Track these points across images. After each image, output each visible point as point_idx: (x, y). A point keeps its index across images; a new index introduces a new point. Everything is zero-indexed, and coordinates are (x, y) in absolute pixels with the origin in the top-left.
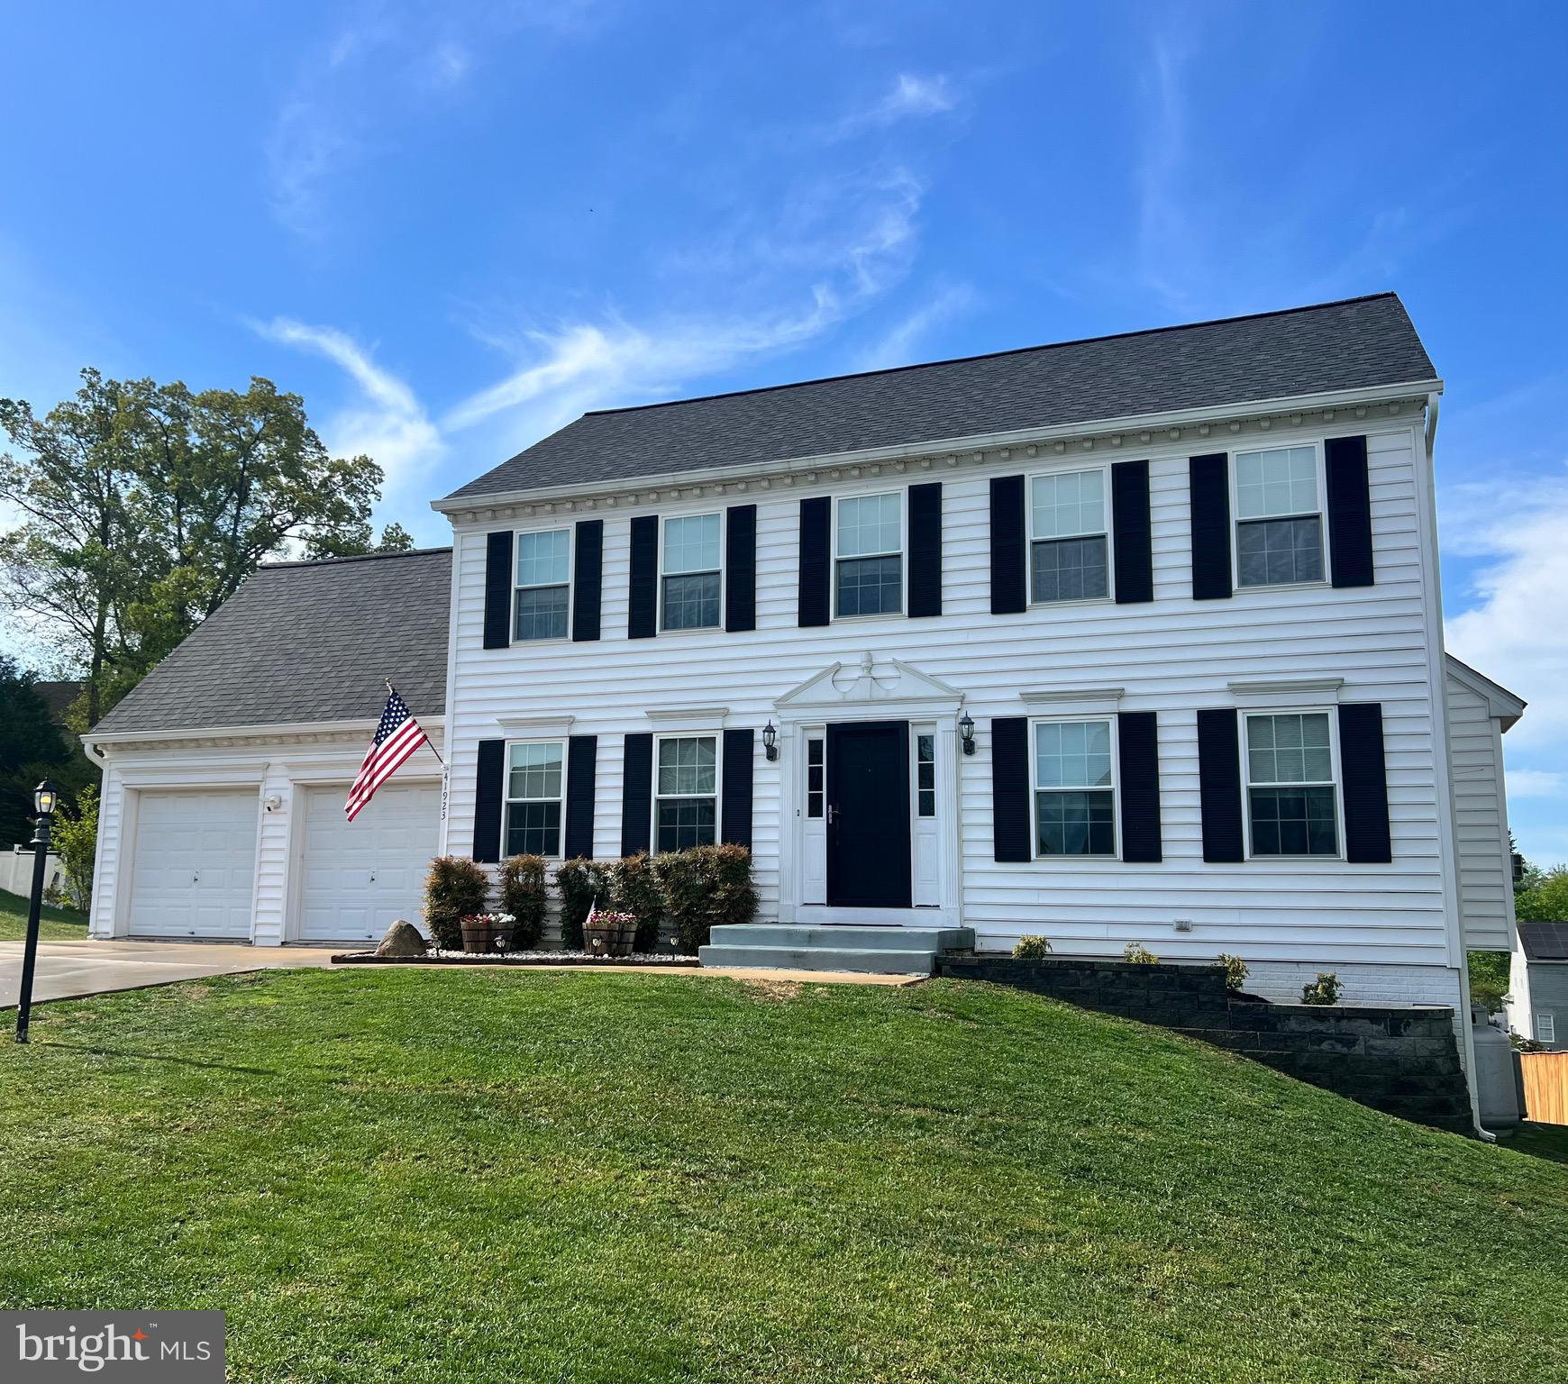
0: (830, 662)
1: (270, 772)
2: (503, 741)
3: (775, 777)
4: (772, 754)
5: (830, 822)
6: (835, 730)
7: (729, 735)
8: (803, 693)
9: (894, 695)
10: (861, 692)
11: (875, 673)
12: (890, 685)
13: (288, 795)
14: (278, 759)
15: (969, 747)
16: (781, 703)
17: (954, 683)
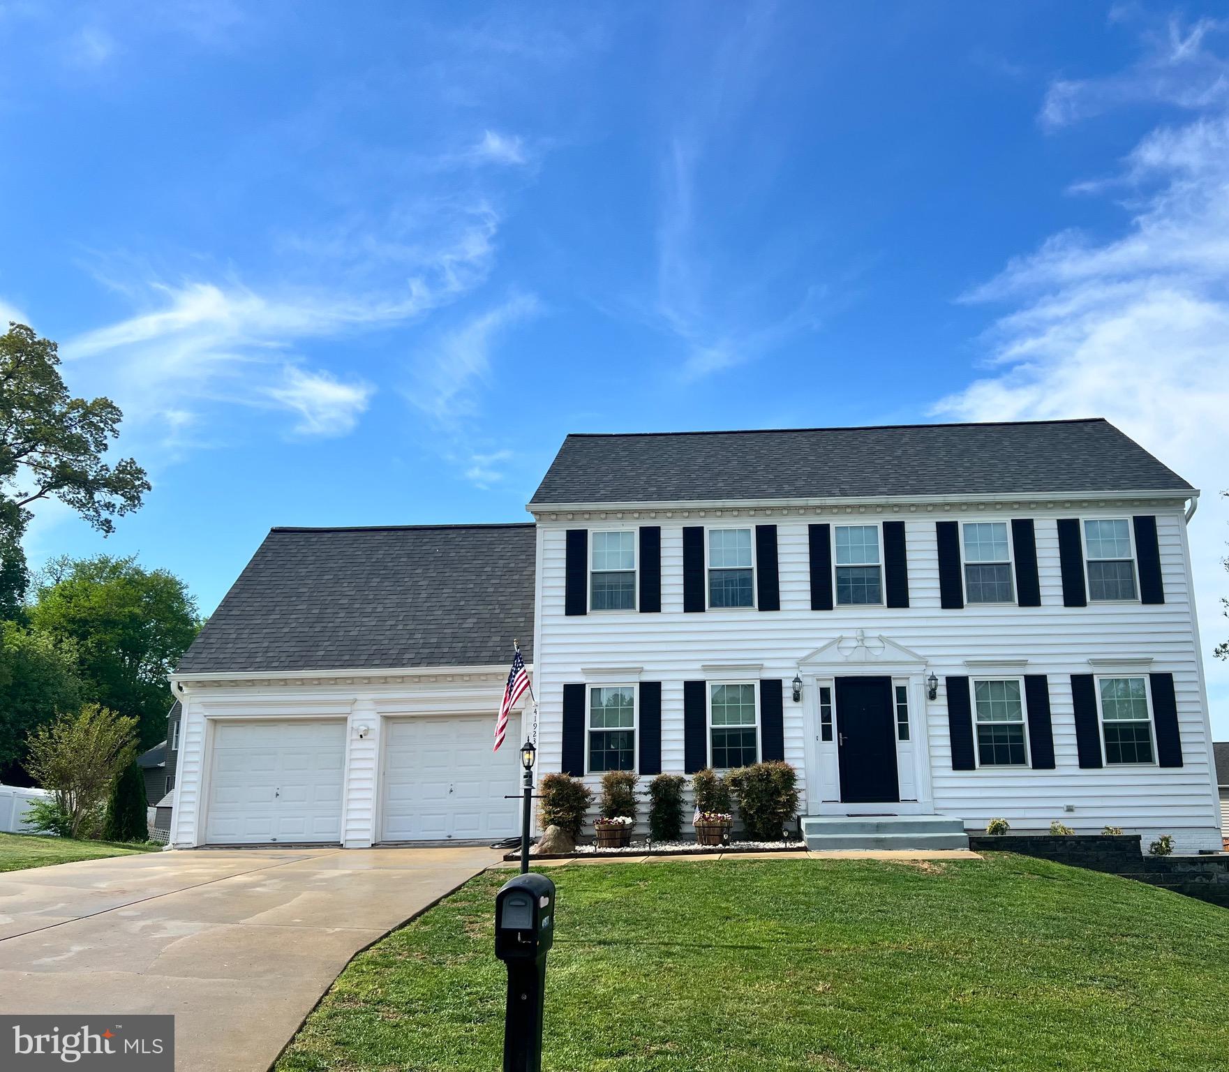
0: (837, 635)
1: (356, 706)
2: (584, 685)
3: (798, 713)
4: (797, 698)
5: (841, 744)
6: (841, 682)
7: (764, 683)
8: (816, 656)
9: (881, 659)
10: (859, 656)
11: (867, 644)
12: (878, 652)
13: (376, 725)
14: (365, 696)
15: (932, 695)
16: (802, 662)
17: (920, 652)
